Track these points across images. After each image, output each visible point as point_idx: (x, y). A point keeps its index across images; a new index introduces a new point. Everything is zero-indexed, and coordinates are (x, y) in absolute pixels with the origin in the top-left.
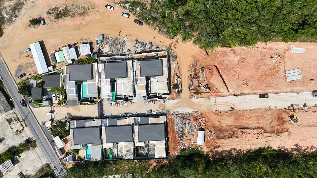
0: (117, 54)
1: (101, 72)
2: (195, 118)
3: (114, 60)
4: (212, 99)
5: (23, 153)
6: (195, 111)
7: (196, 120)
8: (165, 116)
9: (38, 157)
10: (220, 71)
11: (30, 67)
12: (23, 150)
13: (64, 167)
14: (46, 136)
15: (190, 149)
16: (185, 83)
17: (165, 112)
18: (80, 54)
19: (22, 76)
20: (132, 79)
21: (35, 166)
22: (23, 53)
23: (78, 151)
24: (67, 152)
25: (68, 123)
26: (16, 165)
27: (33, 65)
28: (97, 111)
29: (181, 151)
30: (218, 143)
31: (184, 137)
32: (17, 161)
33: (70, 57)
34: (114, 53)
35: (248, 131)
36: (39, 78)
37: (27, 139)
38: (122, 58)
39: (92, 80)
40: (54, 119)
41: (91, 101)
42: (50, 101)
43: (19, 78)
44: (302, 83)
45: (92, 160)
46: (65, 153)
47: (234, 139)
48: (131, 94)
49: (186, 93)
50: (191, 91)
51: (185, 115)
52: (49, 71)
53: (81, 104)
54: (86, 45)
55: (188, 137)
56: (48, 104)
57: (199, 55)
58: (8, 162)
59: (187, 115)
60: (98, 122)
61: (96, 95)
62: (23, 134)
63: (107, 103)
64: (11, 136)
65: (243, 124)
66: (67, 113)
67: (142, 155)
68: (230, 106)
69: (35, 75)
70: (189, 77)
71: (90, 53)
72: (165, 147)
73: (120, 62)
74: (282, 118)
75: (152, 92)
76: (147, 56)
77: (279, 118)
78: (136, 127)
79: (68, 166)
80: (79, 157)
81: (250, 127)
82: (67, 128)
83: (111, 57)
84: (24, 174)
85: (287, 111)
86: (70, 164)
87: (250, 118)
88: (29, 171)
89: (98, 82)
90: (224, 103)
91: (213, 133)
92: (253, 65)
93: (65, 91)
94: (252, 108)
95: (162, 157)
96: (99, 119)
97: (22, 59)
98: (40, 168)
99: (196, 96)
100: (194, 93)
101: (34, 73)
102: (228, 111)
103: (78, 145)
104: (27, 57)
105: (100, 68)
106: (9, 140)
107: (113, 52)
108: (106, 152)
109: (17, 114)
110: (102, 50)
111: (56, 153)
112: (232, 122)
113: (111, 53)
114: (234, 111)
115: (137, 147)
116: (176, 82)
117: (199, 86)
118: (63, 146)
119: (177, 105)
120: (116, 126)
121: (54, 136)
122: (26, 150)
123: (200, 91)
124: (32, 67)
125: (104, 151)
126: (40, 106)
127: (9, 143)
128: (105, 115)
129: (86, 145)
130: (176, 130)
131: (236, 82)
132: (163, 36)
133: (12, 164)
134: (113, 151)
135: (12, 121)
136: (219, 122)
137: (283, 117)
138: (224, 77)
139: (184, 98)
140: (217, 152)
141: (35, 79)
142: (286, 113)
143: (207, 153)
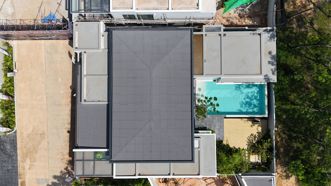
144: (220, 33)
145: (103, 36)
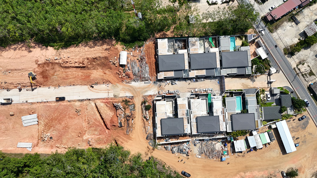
0: (208, 141)
1: (223, 122)
2: (129, 77)
3: (211, 135)
4: (111, 95)
5: (296, 42)
6: (129, 83)
7: (127, 75)
8: (158, 79)
9: (281, 39)
10: (103, 124)
11: (295, 127)
12: (296, 46)
13: (256, 30)
14: (274, 59)
15: (134, 48)
16: (139, 111)
17: (158, 82)
18: (245, 141)
19: (302, 118)
20: (191, 115)
21: (284, 31)
22: (303, 142)
23: (243, 45)
24: (253, 44)
25: (254, 71)
26: (302, 31)
27: (292, 130)
28: (226, 84)
29: (142, 45)
30: (107, 53)
31: (139, 59)
32: (302, 35)
33: (255, 137)
34: (210, 142)
35: (77, 65)
36: (284, 116)
37: (293, 57)
38: (202, 137)
39: (232, 115)
40: (267, 75)
41: (232, 94)
42: (273, 93)
43: (305, 116)
44: (22, 112)
45: (229, 36)
46: (255, 43)
47: (91, 57)
48: (192, 100)
49: (138, 102)
50: (133, 103)
51: (138, 80)
52: (275, 123)
53: (242, 90)
54: (238, 150)
55: (136, 58)
56: (274, 90)
57: (124, 140)
58: (310, 34)
59: (137, 80)
60: (224, 72)
61: (227, 99)
62: (297, 61)
63: (216, 91)
64: (309, 59)
65: (82, 71)
66: (255, 81)
67: (180, 41)
68: (94, 89)
69: (289, 119)
70: (134, 118)
71: (235, 142)
72: (158, 49)
73: (204, 133)
74: (43, 77)
75: (171, 102)
76: (177, 139)
77: (47, 78)
78: (187, 67)
79: (252, 31)
80: (241, 39)
81: (75, 69)
82: (254, 67)
83: (213, 138)
84: (293, 23)
85: (39, 85)
86: (250, 33)
87: (75, 77)
88: (289, 25)
89: (226, 112)
90: (100, 92)
91: (112, 63)
92: (70, 130)
93: (258, 103)
94: (72, 87)
95: (161, 39)
96: (223, 76)
97: (303, 136)
98: (279, 29)
99: (128, 99)
100: (129, 102)
101: (290, 122)
102: (97, 84)
103: (243, 50)
104: (298, 138)
105: (224, 127)
106: (311, 55)
107: (212, 143)
108: (215, 44)
109: (304, 80)
110: (222, 145)
111: (263, 43)
112: (93, 73)
113: (214, 143)
114: (90, 84)
115: (185, 49)
116: (147, 112)
117: (125, 109)
118: (258, 50)
119: (147, 89)
120: (206, 69)
121: (267, 59)
122: (294, 46)
123: (123, 104)
124: (292, 128)
125: (218, 45)
126: (282, 88)
127: (311, 52)
128: (218, 79)
129: (235, 50)
130: (148, 65)
131: (88, 113)
132: (161, 160)
133: (307, 33)
134: (209, 45)
135: (309, 74)
136: (105, 74)
137: (42, 79)
138: (100, 118)
139: (140, 96)
140: (108, 44)
141: (289, 115)
142: (40, 82)
143: (118, 44)
144: (221, 47)
145: (223, 70)
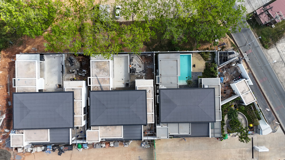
14: (268, 102)
60: (163, 132)
72: (16, 79)
78: (79, 122)
80: (205, 58)
103: (206, 87)
120: (125, 126)
129: (189, 83)
144: (160, 77)
145: (162, 126)
